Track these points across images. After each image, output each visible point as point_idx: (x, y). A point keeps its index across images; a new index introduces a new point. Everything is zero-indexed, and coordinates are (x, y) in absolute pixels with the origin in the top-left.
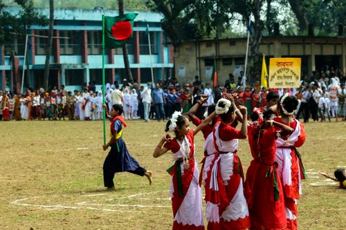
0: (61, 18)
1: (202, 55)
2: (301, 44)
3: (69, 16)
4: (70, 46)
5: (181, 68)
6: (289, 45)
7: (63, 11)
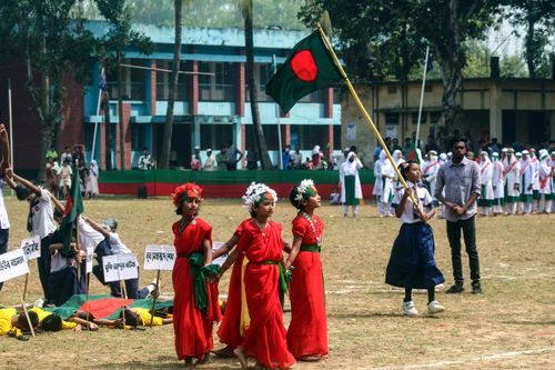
0: (201, 43)
1: (381, 106)
2: (536, 91)
3: (214, 39)
4: (217, 88)
5: (351, 127)
6: (515, 93)
7: (205, 31)
